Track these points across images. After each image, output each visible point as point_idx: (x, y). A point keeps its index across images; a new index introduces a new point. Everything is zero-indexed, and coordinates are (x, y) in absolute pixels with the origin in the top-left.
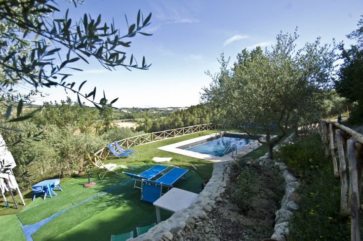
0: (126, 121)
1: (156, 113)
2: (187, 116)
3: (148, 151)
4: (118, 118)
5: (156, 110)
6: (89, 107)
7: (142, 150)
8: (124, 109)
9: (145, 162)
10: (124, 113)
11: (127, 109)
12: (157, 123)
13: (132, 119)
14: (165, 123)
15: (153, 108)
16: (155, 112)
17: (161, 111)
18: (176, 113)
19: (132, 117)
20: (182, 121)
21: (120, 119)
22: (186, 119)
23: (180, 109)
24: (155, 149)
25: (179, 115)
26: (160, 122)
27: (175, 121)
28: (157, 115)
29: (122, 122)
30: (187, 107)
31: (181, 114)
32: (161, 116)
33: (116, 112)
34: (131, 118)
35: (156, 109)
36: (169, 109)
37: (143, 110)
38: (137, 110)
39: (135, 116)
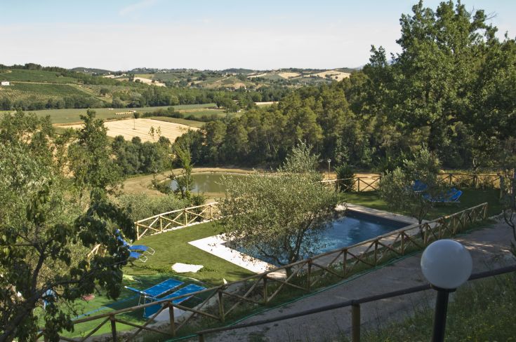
0: (147, 116)
1: (241, 90)
2: (336, 107)
3: (172, 248)
4: (124, 103)
5: (242, 78)
6: (39, 67)
7: (162, 246)
8: (141, 71)
9: (159, 271)
10: (143, 85)
11: (152, 71)
12: (241, 128)
13: (165, 108)
14: (266, 127)
15: (233, 70)
16: (238, 85)
17: (259, 79)
18: (304, 95)
19: (166, 102)
20: (319, 121)
21: (131, 106)
22: (330, 116)
23: (322, 75)
24: (184, 244)
25: (311, 101)
26: (250, 122)
27: (296, 120)
28: (242, 98)
29: (136, 116)
30: (344, 70)
31: (317, 98)
32: (255, 99)
33: (118, 84)
34: (162, 105)
35: (241, 74)
36: (285, 76)
37: (203, 76)
38: (183, 77)
39: (174, 97)
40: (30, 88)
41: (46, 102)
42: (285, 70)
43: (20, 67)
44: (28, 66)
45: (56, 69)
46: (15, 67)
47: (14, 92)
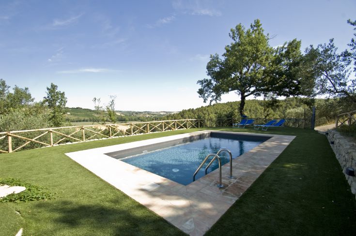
1: (149, 117)
5: (149, 114)
6: (81, 108)
8: (118, 111)
10: (117, 115)
11: (121, 112)
15: (146, 112)
16: (147, 116)
17: (154, 114)
23: (173, 113)
28: (149, 119)
35: (149, 113)
36: (162, 113)
37: (137, 113)
38: (130, 113)
39: (127, 119)
40: (78, 115)
41: (83, 119)
42: (162, 112)
43: (75, 108)
44: (77, 108)
45: (88, 109)
46: (73, 108)
47: (72, 116)
